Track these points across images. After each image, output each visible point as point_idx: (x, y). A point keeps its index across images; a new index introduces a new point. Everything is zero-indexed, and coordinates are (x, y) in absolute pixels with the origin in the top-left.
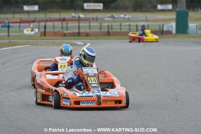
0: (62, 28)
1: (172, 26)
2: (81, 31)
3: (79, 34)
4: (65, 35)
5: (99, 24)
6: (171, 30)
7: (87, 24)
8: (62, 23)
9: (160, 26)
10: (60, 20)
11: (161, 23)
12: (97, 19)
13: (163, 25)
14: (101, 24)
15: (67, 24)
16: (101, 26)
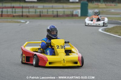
0: (12, 12)
1: (78, 12)
2: (24, 14)
3: (22, 16)
4: (14, 16)
5: (34, 10)
6: (77, 14)
7: (27, 10)
8: (12, 10)
9: (71, 12)
10: (11, 7)
11: (72, 10)
12: (33, 7)
13: (73, 11)
14: (36, 10)
15: (15, 10)
16: (35, 11)
